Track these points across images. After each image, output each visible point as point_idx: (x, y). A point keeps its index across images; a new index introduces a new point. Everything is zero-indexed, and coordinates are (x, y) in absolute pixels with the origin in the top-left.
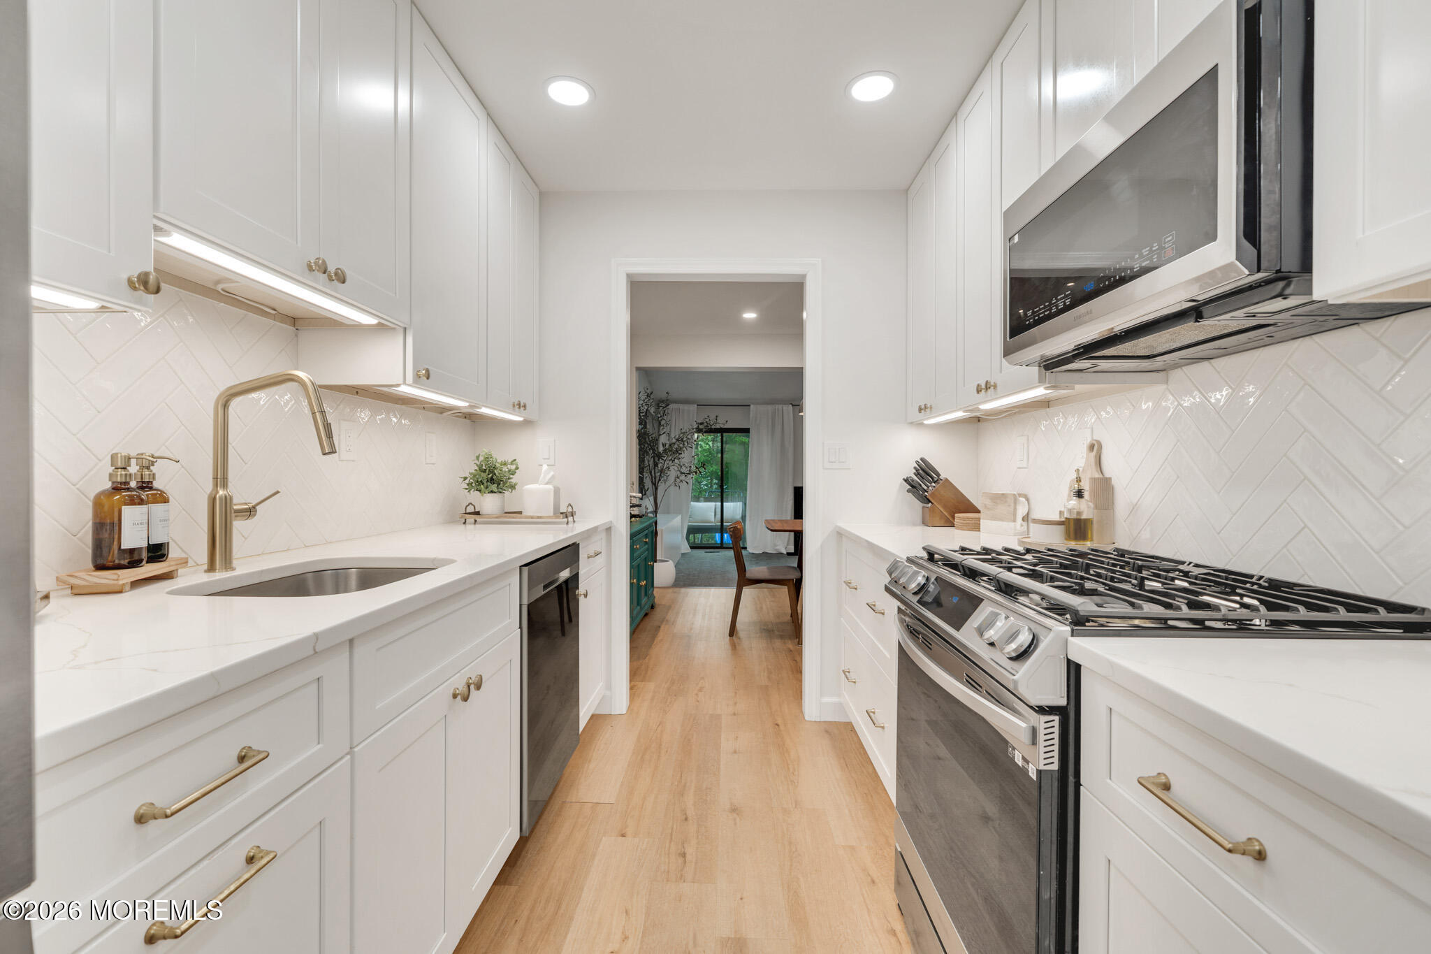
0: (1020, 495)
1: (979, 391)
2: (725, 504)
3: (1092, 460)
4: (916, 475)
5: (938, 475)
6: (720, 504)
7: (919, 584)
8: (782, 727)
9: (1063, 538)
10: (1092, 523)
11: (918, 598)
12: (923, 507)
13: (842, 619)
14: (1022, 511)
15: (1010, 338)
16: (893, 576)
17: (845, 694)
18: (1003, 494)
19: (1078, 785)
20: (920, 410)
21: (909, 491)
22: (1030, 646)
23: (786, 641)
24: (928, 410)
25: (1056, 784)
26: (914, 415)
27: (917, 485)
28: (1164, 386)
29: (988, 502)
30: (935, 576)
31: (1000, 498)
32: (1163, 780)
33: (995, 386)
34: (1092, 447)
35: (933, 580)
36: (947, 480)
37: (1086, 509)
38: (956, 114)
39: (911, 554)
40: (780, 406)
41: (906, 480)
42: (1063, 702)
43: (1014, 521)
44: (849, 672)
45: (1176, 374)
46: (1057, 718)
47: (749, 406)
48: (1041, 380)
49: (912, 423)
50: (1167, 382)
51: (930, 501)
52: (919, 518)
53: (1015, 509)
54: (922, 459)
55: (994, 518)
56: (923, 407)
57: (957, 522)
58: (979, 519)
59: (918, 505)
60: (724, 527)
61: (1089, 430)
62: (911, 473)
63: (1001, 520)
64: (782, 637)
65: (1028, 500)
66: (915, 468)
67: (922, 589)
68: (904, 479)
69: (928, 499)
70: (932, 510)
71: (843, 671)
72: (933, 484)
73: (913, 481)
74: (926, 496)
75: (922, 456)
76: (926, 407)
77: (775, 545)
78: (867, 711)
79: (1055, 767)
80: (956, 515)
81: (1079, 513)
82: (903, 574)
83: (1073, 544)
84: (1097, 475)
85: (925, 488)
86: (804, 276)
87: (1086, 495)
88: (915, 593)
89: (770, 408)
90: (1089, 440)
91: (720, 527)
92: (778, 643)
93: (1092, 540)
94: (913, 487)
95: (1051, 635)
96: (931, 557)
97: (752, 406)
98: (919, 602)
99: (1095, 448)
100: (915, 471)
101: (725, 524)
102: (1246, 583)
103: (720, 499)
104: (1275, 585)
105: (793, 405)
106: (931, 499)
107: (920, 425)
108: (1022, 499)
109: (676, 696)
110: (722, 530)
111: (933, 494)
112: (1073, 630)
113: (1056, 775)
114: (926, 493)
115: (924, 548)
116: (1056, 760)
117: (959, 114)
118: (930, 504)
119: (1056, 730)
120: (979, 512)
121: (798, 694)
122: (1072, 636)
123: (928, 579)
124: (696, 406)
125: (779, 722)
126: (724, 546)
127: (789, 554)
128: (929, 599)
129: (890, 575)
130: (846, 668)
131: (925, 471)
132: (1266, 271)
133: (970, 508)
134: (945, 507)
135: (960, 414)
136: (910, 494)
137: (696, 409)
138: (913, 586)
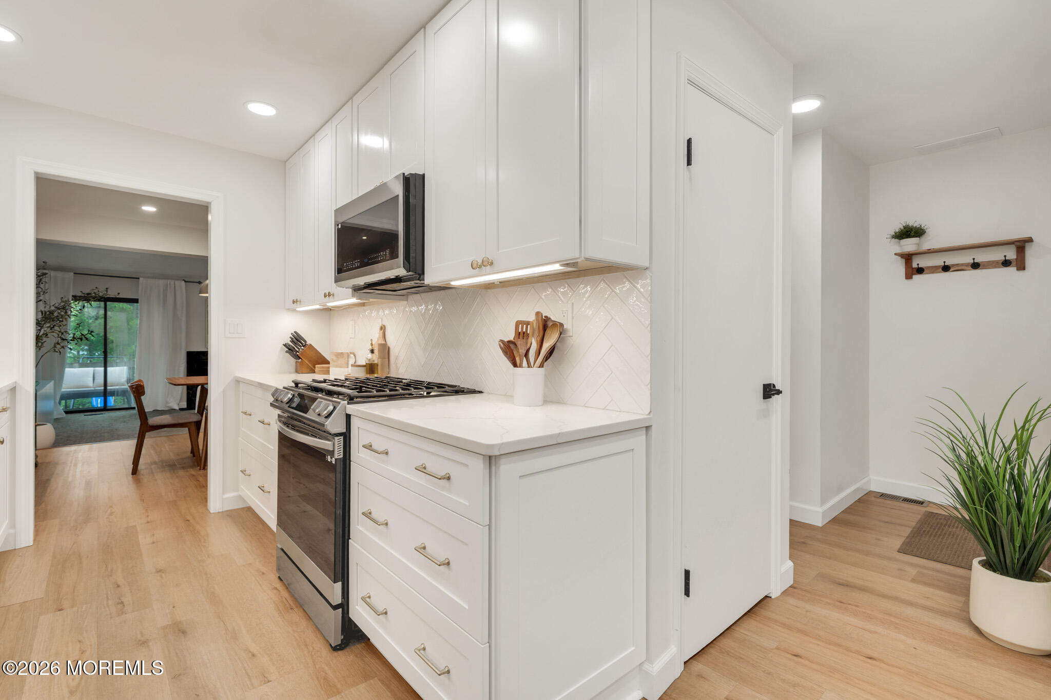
0: (351, 353)
1: (325, 296)
2: (109, 369)
3: (381, 334)
4: (291, 342)
5: (305, 342)
6: (102, 369)
7: (289, 398)
8: (192, 521)
9: (365, 373)
10: (378, 365)
11: (288, 405)
12: (296, 362)
13: (240, 438)
14: (352, 361)
15: (338, 274)
16: (275, 397)
17: (242, 487)
18: (342, 353)
19: (350, 461)
20: (294, 302)
21: (287, 352)
22: (332, 411)
23: (189, 470)
24: (298, 303)
25: (342, 463)
26: (289, 304)
27: (292, 349)
28: (406, 302)
29: (334, 358)
30: (297, 393)
31: (340, 355)
32: (370, 444)
33: (333, 295)
34: (381, 328)
35: (296, 395)
36: (311, 345)
37: (375, 358)
38: (314, 135)
39: (286, 386)
40: (172, 282)
41: (285, 345)
42: (344, 431)
43: (348, 367)
44: (245, 471)
45: (410, 297)
46: (342, 437)
47: (138, 278)
48: (353, 296)
49: (288, 309)
50: (407, 300)
51: (300, 358)
52: (293, 369)
53: (348, 361)
54: (295, 332)
55: (337, 366)
56: (295, 300)
57: (316, 370)
58: (329, 367)
59: (293, 360)
60: (108, 391)
61: (380, 320)
62: (288, 341)
63: (341, 367)
64: (183, 468)
65: (355, 356)
66: (291, 337)
67: (291, 401)
68: (283, 345)
69: (299, 357)
70: (302, 363)
71: (241, 471)
72: (302, 347)
73: (289, 345)
74: (297, 355)
75: (295, 330)
76: (297, 301)
77: (167, 403)
78: (259, 487)
79: (342, 456)
80: (316, 366)
81: (374, 361)
82: (280, 395)
83: (368, 376)
84: (383, 342)
85: (297, 350)
86: (210, 203)
87: (376, 351)
88: (287, 403)
89: (161, 283)
90: (380, 325)
91: (103, 391)
92: (181, 473)
93: (377, 373)
94: (290, 350)
95: (340, 405)
96: (297, 384)
97: (141, 279)
98: (289, 407)
99: (383, 328)
100: (290, 339)
101: (108, 388)
102: (422, 384)
103: (103, 364)
104: (429, 384)
105: (185, 282)
106: (300, 356)
107: (294, 310)
108: (352, 355)
109: (85, 523)
110: (105, 394)
111: (302, 354)
112: (348, 402)
113: (342, 460)
114: (298, 353)
115: (293, 381)
116: (342, 454)
117: (316, 136)
118: (300, 360)
119: (342, 442)
120: (328, 363)
121: (205, 500)
122: (348, 404)
123: (294, 396)
124: (72, 274)
125: (189, 518)
126: (108, 408)
127: (181, 409)
128: (294, 405)
129: (273, 397)
130: (243, 469)
131: (297, 339)
132: (412, 271)
133: (325, 361)
134: (310, 361)
135: (317, 307)
136: (288, 354)
137: (73, 277)
138: (286, 399)
